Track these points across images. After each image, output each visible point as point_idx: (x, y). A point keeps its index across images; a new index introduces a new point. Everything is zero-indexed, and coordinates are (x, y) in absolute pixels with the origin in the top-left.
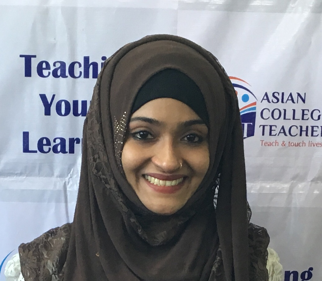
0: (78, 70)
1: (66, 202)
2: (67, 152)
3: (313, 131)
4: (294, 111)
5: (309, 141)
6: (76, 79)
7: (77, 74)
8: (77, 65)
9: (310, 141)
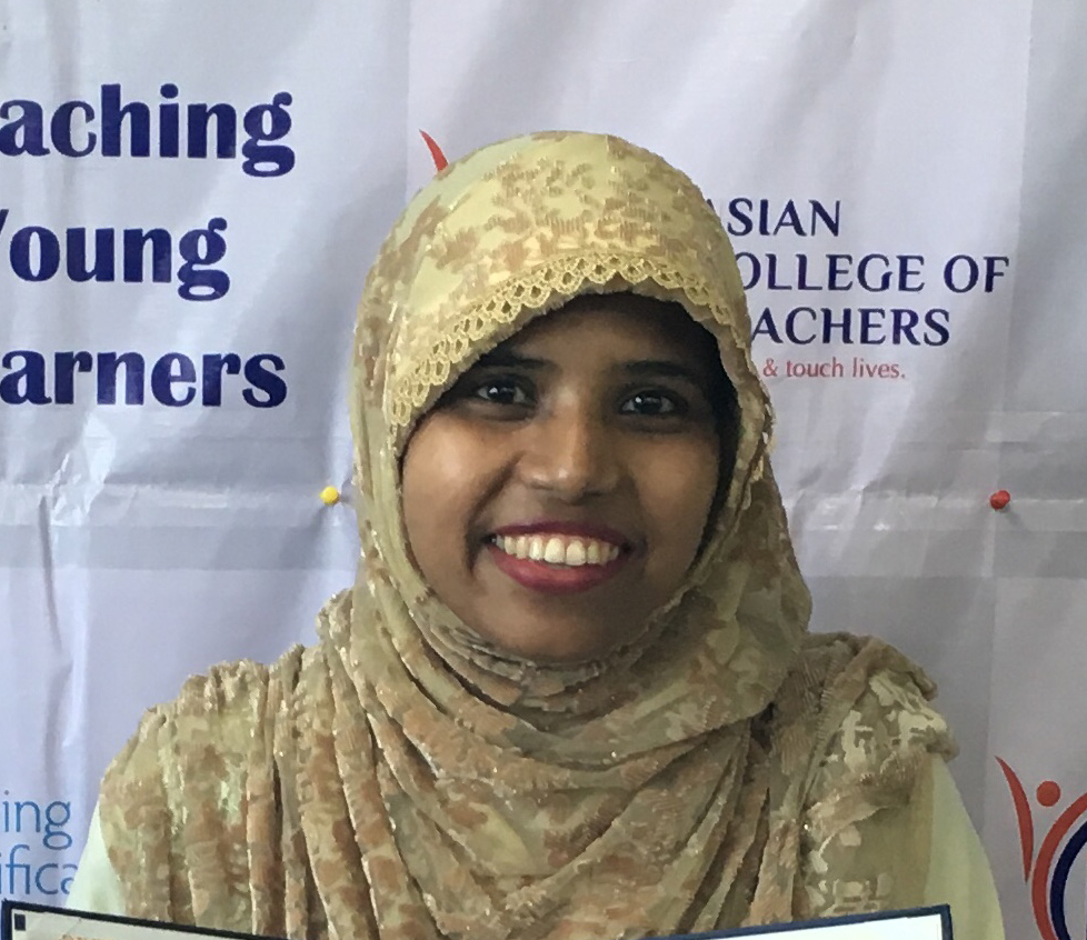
0: (83, 130)
1: (48, 563)
2: (49, 400)
3: (866, 325)
4: (803, 260)
5: (855, 360)
6: (78, 158)
7: (79, 141)
8: (79, 113)
9: (858, 361)
